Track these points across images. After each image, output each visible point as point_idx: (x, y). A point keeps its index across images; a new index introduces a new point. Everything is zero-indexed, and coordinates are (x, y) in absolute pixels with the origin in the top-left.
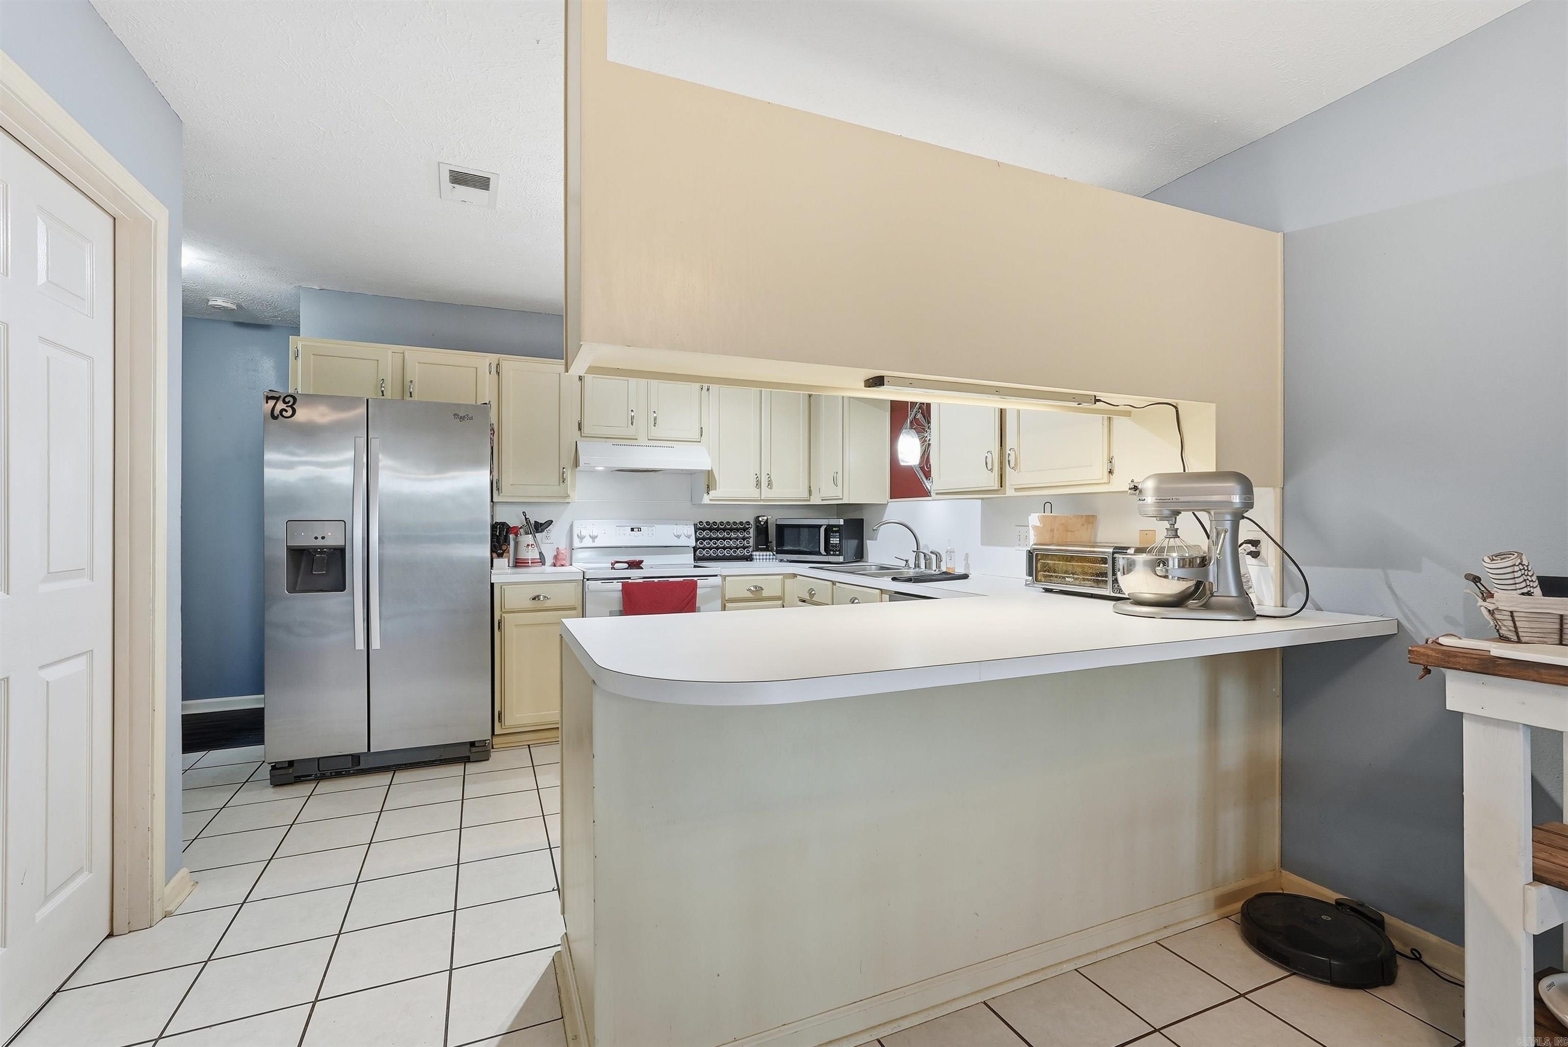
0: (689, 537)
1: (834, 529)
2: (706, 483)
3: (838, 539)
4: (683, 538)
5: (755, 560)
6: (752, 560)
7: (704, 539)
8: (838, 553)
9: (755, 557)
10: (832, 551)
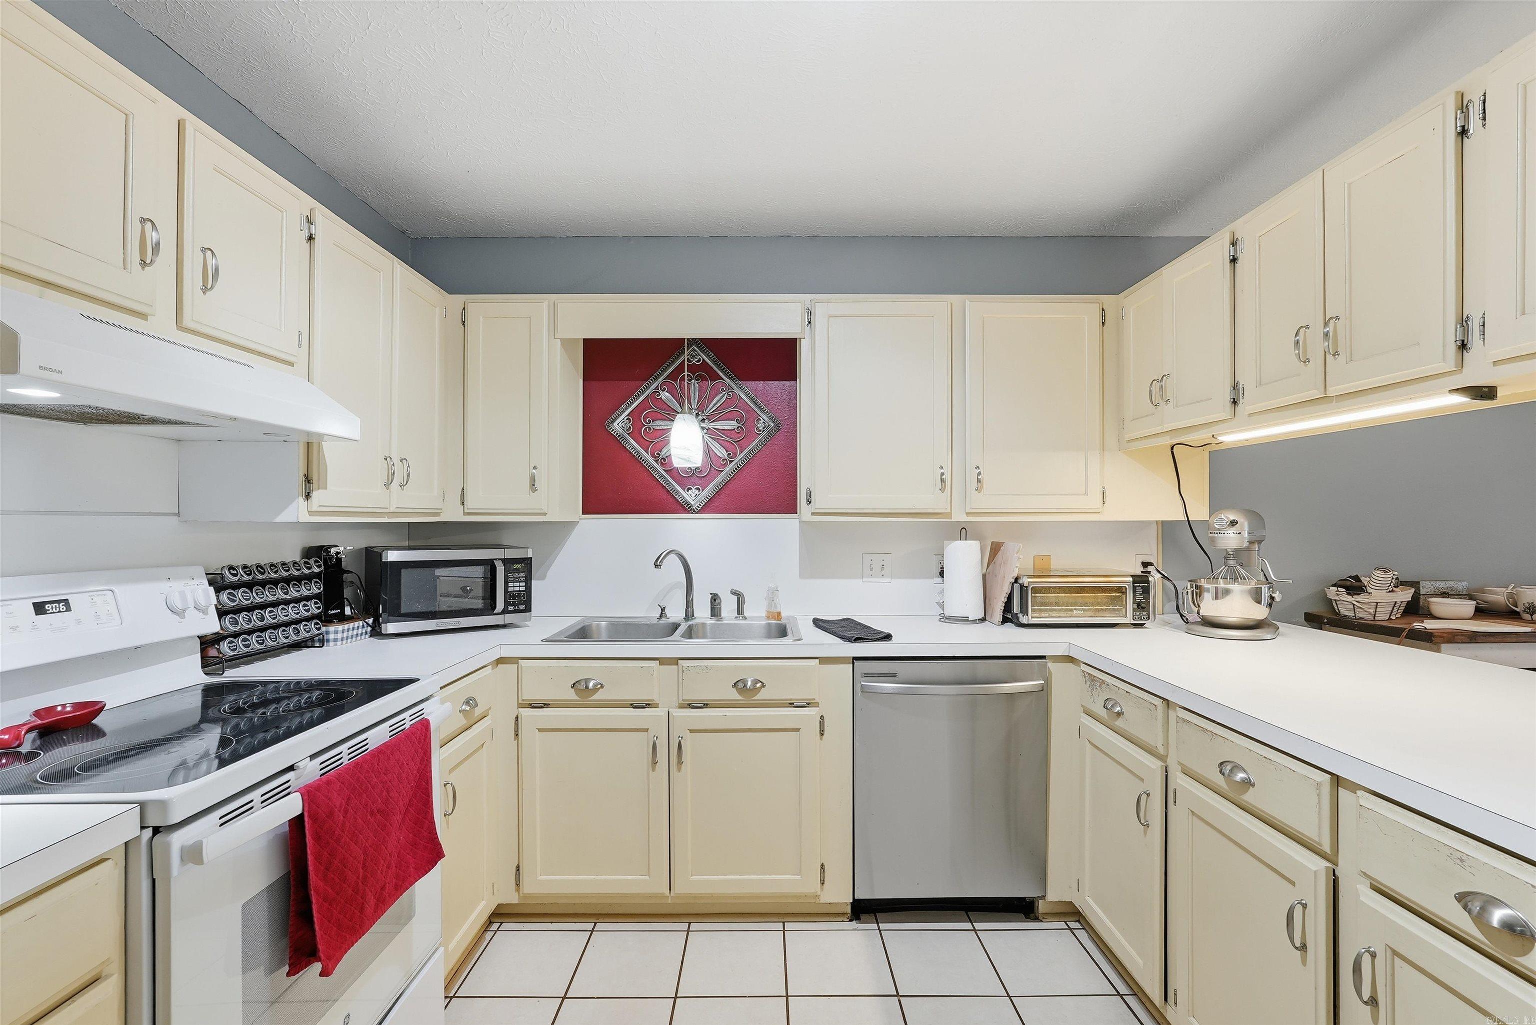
0: (204, 611)
1: (516, 566)
2: (302, 471)
3: (524, 584)
4: (191, 613)
5: (332, 643)
6: (323, 642)
7: (237, 611)
8: (522, 607)
9: (332, 636)
10: (512, 605)
